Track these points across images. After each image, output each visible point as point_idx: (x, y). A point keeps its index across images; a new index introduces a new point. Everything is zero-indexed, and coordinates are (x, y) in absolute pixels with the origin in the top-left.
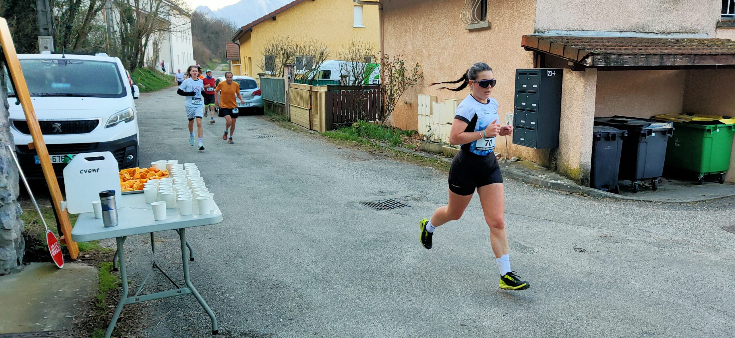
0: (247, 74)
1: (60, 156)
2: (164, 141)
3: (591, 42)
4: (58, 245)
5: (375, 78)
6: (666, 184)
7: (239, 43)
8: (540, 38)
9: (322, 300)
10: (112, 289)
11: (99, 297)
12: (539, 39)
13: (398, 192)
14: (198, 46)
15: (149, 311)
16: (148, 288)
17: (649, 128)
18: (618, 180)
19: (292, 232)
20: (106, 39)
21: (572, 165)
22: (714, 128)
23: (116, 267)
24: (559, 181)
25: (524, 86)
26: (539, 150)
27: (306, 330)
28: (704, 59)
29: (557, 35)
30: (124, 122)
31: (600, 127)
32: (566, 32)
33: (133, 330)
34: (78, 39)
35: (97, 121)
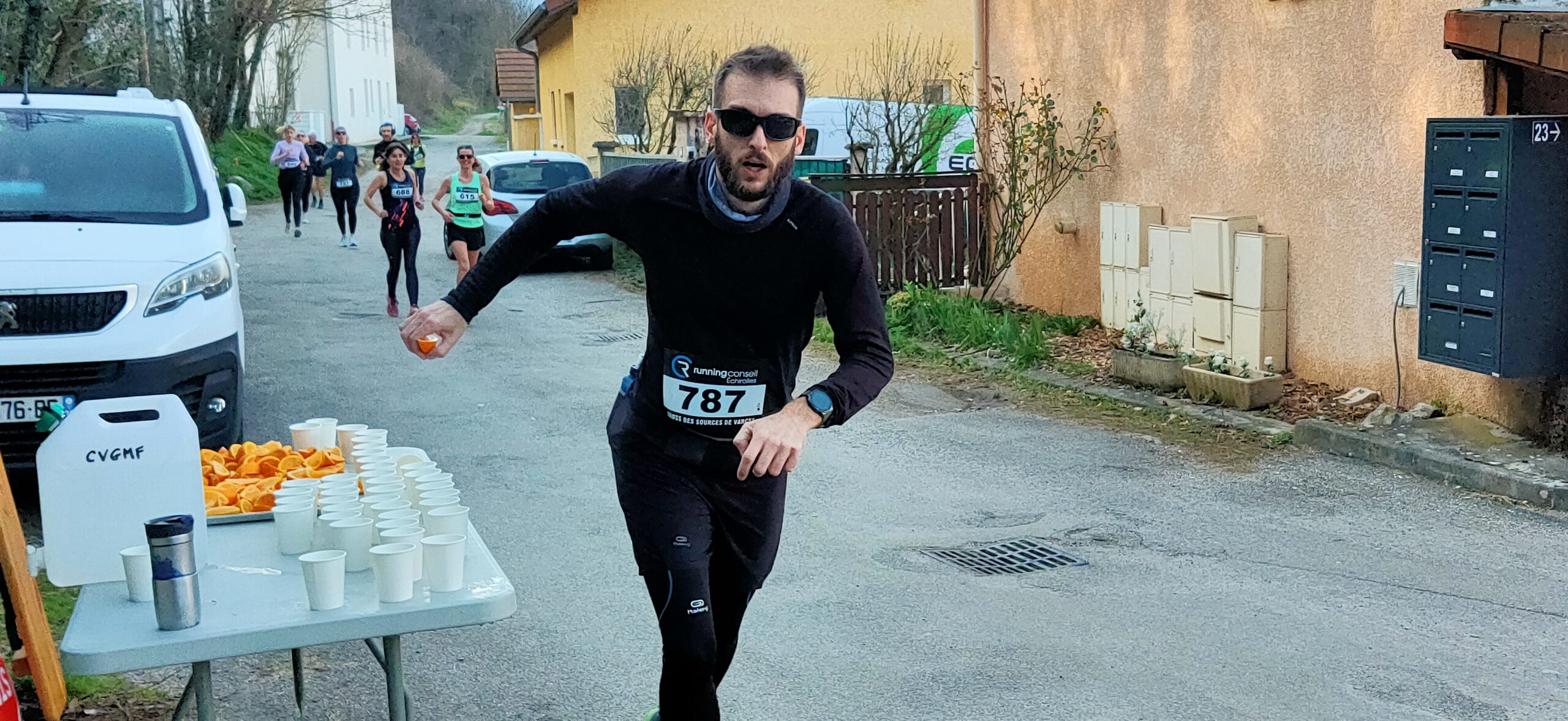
0: (560, 146)
2: (314, 354)
5: (957, 151)
7: (535, 49)
8: (1507, 19)
12: (1503, 23)
13: (1042, 515)
14: (408, 60)
20: (141, 44)
25: (1454, 172)
26: (1509, 381)
29: (1562, 8)
30: (201, 296)
34: (59, 47)
35: (124, 294)
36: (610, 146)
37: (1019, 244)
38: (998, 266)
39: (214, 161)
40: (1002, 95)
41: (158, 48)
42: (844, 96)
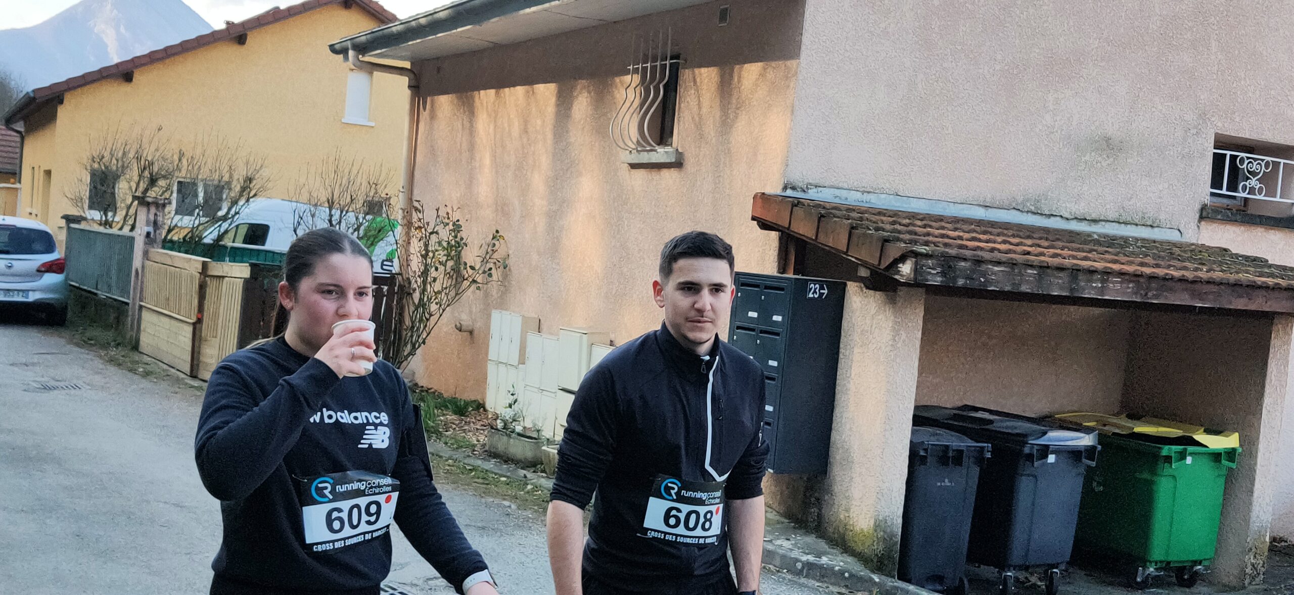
3: (914, 225)
6: (1080, 581)
8: (797, 203)
12: (794, 205)
17: (1041, 441)
18: (967, 564)
21: (858, 521)
22: (1178, 452)
24: (824, 559)
25: (751, 314)
29: (837, 201)
31: (930, 430)
32: (858, 195)
36: (78, 219)
37: (424, 337)
38: (405, 354)
40: (420, 216)
42: (294, 199)
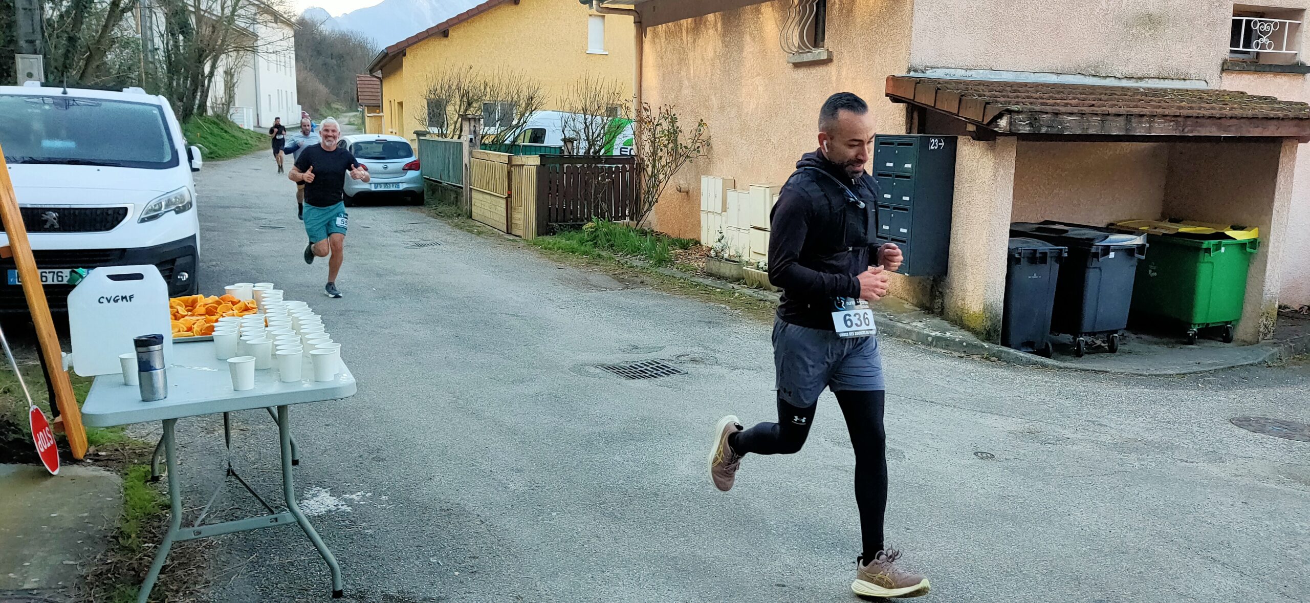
0: (394, 131)
1: (54, 272)
2: (244, 249)
3: (1006, 91)
4: (49, 432)
5: (624, 145)
6: (1133, 342)
7: (380, 76)
8: (918, 82)
9: (529, 538)
10: (148, 514)
11: (126, 527)
12: (916, 83)
13: (664, 347)
14: (305, 79)
15: (216, 554)
16: (215, 512)
17: (1105, 243)
18: (1050, 333)
19: (475, 416)
20: (140, 63)
21: (971, 307)
22: (1216, 245)
23: (157, 474)
24: (948, 334)
25: (888, 164)
26: (913, 278)
27: (501, 592)
28: (1202, 126)
29: (948, 77)
30: (173, 212)
31: (1022, 239)
32: (962, 72)
33: (187, 588)
34: (88, 61)
35: (125, 210)
39: (185, 135)
41: (150, 65)
42: (561, 110)
